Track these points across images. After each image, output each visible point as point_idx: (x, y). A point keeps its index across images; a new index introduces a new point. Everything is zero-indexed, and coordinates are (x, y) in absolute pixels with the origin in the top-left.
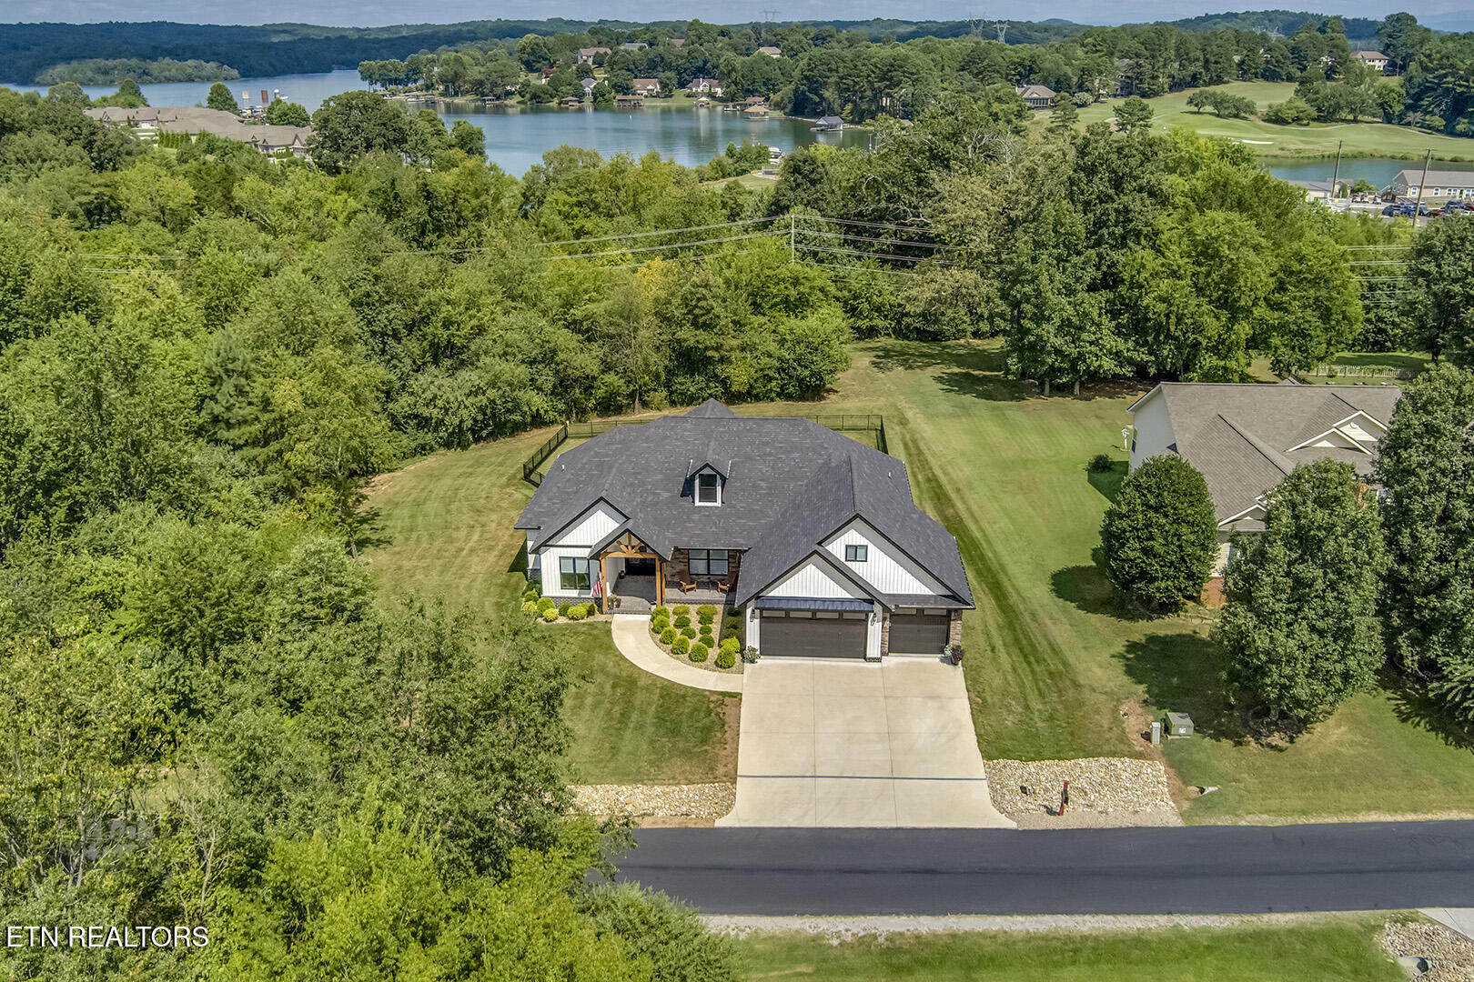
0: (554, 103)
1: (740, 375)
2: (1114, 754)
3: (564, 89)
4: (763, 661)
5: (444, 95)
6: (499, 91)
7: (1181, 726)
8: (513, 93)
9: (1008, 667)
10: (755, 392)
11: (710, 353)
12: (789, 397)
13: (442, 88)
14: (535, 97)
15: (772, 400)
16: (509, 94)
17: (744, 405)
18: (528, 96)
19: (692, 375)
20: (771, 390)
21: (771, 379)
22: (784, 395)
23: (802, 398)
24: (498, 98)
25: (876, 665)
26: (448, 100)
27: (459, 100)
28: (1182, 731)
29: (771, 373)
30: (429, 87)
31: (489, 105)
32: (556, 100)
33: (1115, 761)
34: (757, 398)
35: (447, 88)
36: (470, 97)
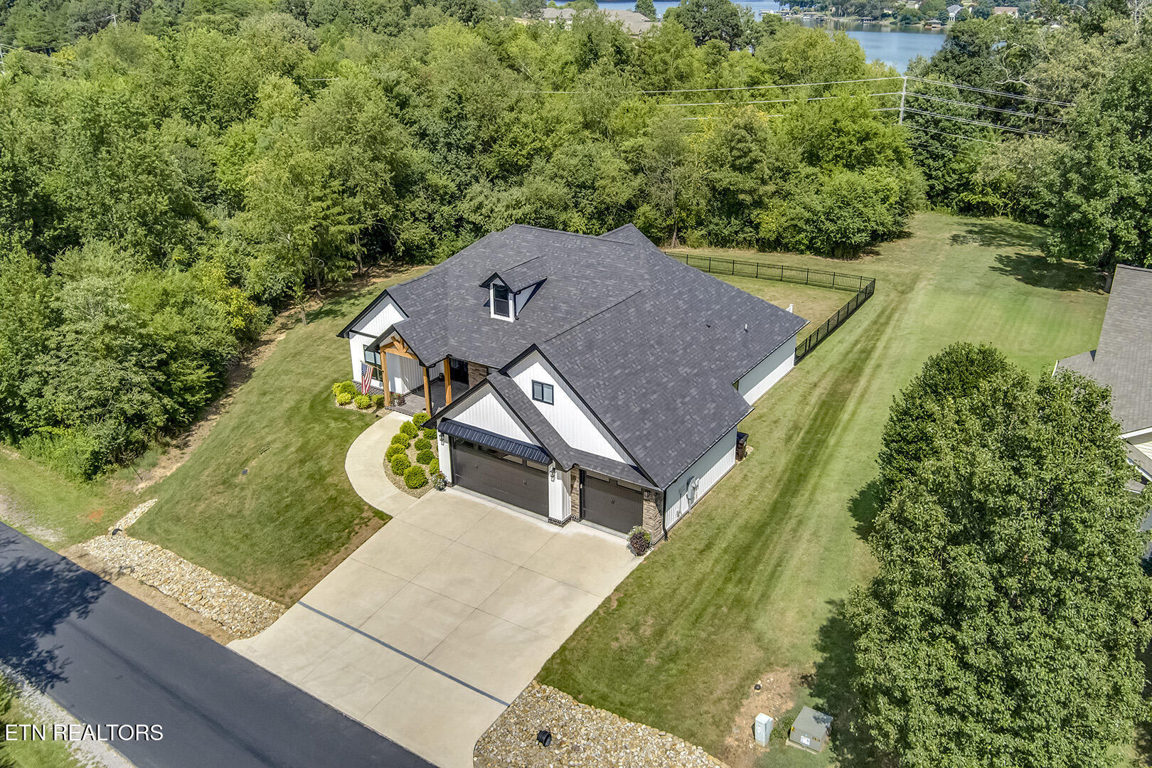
0: (921, 25)
1: (770, 222)
2: (690, 736)
3: (931, 13)
4: (454, 492)
5: (835, 14)
6: (877, 13)
7: (804, 733)
8: (889, 15)
9: (697, 576)
10: (784, 241)
11: (741, 197)
12: (818, 252)
13: (834, 9)
14: (905, 18)
15: (802, 252)
16: (884, 16)
17: (775, 254)
18: (899, 18)
19: (729, 217)
20: (800, 242)
21: (800, 230)
22: (811, 248)
23: (832, 254)
24: (875, 19)
25: (554, 529)
26: (835, 19)
27: (843, 20)
28: (805, 741)
29: (801, 224)
30: (823, 9)
31: (866, 24)
32: (923, 22)
33: (681, 745)
34: (787, 249)
35: (837, 9)
36: (854, 17)
